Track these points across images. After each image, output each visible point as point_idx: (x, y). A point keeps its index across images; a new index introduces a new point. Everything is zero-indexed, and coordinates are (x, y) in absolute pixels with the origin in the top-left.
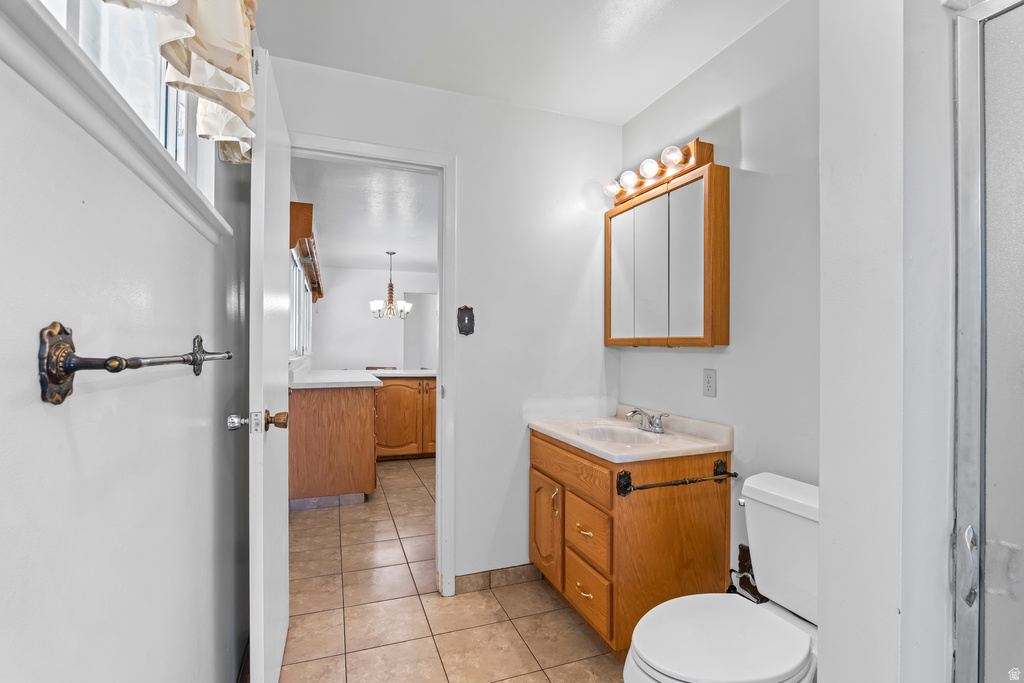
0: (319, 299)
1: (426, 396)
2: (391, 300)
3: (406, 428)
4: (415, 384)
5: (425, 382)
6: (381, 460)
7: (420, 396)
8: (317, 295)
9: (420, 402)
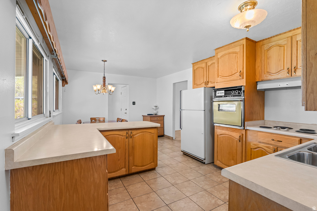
0: (66, 85)
1: (130, 139)
2: (104, 85)
3: (119, 160)
4: (124, 133)
5: (130, 131)
6: (110, 179)
7: (127, 140)
8: (65, 83)
9: (127, 143)
